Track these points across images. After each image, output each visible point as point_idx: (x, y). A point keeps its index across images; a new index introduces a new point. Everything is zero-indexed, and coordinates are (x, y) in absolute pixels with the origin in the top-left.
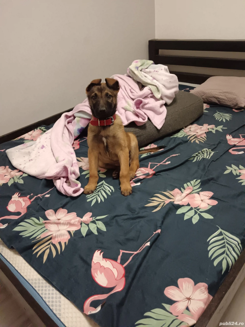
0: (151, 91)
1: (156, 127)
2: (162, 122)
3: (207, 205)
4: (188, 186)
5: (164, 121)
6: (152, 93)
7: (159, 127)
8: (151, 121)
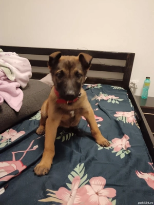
0: (4, 73)
1: (14, 110)
2: (20, 104)
3: (107, 199)
4: (74, 177)
5: (22, 103)
6: (5, 76)
7: (17, 109)
8: (7, 103)
